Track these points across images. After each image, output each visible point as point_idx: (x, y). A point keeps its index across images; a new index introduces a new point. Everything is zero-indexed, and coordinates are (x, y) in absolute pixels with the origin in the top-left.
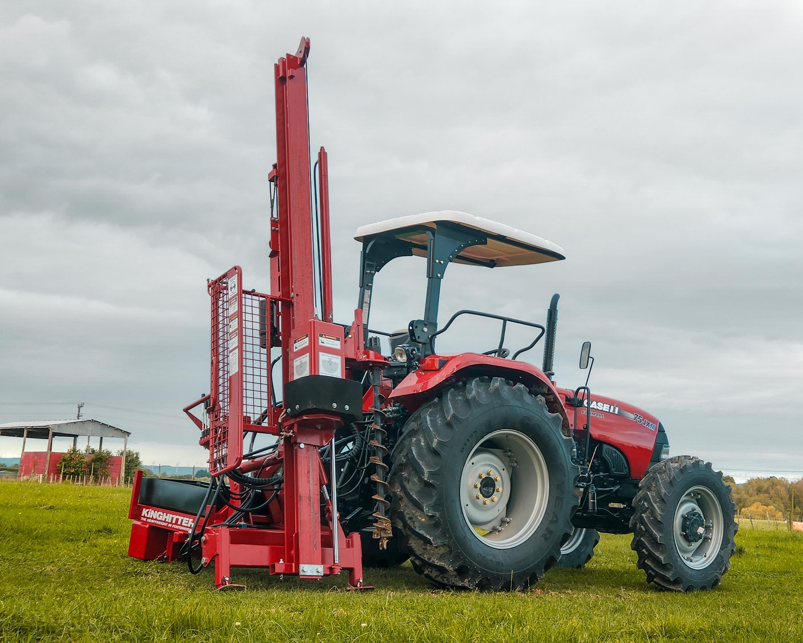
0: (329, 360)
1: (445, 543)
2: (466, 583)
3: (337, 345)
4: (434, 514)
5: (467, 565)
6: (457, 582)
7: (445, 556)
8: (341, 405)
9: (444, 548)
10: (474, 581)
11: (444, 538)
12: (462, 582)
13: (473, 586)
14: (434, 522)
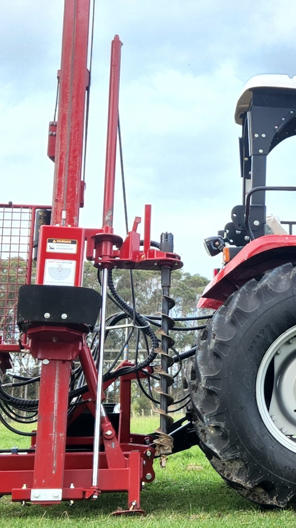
0: (58, 266)
1: (237, 457)
2: (274, 502)
3: (72, 249)
4: (218, 425)
5: (270, 480)
6: (266, 500)
7: (243, 472)
8: (56, 314)
9: (239, 463)
10: (284, 499)
11: (235, 451)
12: (271, 500)
13: (284, 505)
14: (221, 434)
